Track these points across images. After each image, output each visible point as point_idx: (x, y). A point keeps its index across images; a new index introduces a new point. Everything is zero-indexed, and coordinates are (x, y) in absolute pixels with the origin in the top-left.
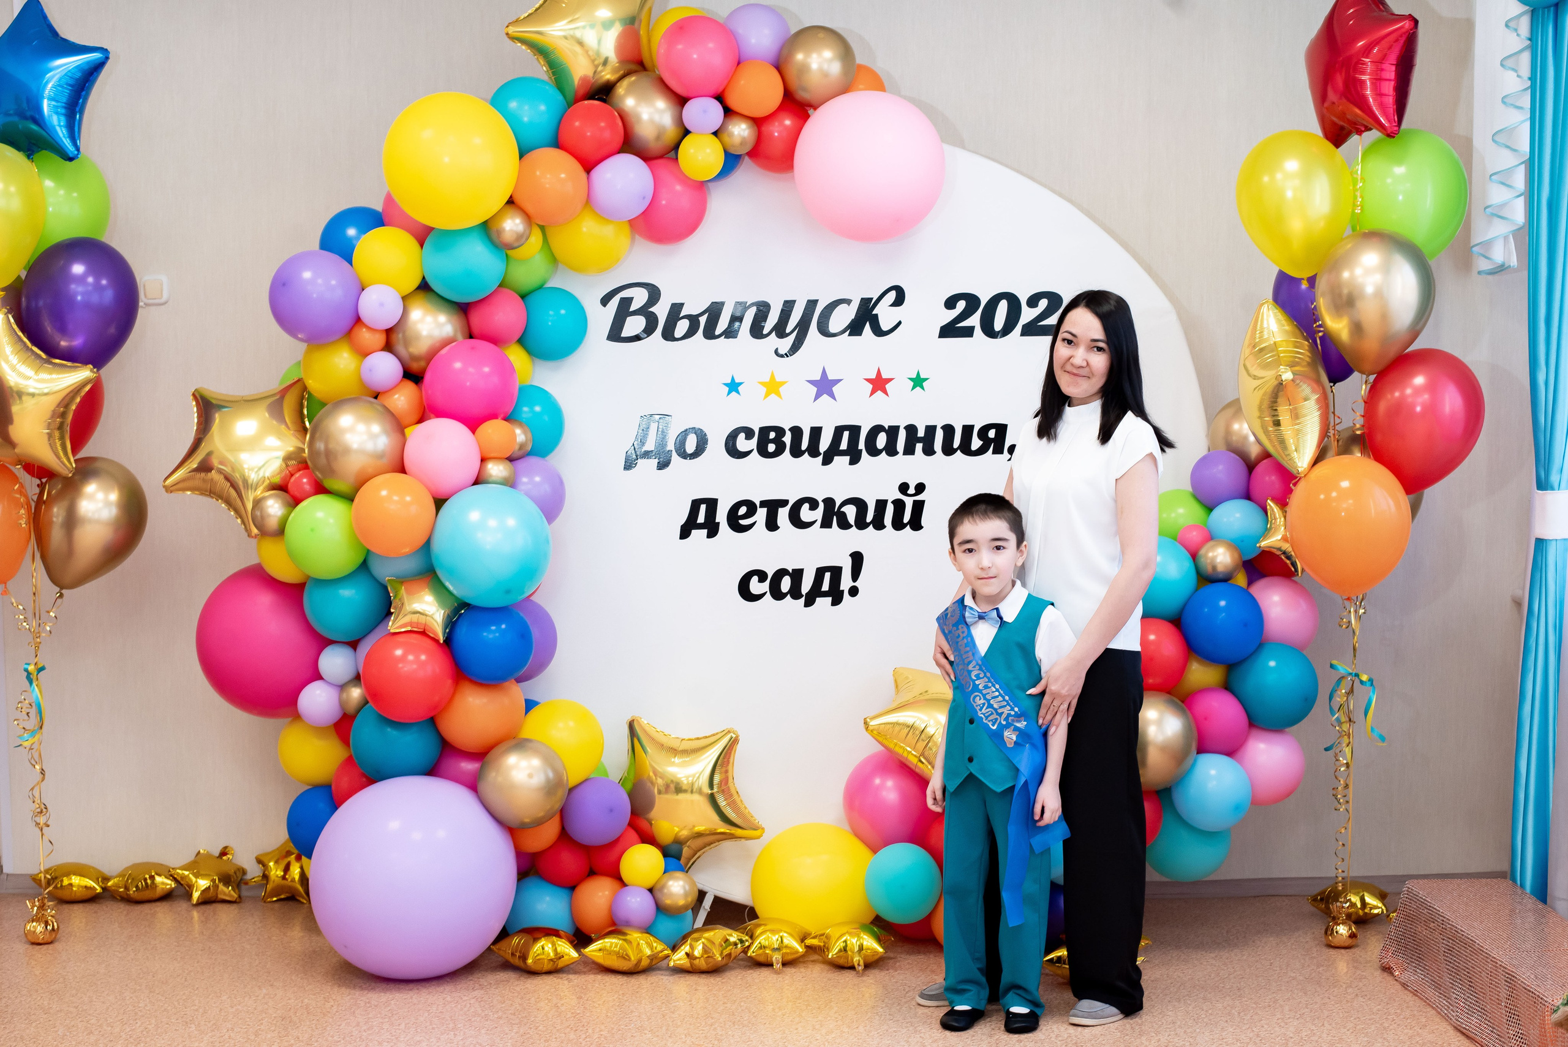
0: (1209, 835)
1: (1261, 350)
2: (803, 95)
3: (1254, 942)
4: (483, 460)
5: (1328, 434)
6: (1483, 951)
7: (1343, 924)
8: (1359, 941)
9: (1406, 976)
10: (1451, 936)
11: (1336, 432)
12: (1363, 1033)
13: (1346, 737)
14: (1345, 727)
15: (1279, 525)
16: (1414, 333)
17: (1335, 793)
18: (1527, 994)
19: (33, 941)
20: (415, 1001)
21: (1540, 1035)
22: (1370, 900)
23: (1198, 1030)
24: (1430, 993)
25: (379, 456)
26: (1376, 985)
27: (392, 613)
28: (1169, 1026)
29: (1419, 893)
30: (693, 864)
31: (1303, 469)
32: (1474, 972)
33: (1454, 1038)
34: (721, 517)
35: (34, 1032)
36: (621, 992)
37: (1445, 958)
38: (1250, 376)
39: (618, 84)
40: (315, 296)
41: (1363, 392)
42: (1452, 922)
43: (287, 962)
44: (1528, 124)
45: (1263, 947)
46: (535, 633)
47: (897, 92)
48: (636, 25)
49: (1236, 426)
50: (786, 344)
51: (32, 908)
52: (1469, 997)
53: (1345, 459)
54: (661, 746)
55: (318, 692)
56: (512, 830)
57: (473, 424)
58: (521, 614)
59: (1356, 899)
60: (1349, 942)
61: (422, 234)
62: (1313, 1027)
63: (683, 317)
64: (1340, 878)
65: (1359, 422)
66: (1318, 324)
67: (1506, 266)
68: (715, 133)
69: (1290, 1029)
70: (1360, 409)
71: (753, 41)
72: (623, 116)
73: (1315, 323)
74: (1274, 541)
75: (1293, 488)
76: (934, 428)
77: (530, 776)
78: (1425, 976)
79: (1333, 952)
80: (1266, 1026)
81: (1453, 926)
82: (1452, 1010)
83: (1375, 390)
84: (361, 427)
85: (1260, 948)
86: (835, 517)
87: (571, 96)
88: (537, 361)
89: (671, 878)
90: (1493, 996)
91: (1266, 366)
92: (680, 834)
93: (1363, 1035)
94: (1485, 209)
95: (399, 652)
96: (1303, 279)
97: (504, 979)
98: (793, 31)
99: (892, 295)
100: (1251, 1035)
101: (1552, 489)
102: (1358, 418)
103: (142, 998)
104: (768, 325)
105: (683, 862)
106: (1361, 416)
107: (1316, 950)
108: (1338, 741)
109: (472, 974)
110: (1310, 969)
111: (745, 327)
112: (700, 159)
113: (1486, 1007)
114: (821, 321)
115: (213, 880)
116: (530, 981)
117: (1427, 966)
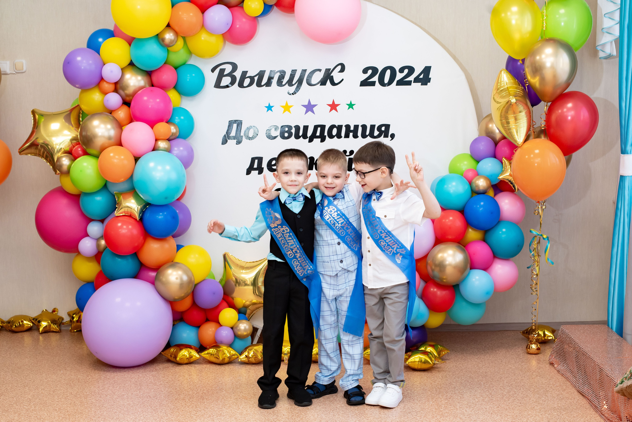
0: (476, 305)
1: (501, 90)
3: (496, 351)
4: (156, 140)
5: (530, 129)
6: (590, 358)
7: (534, 344)
8: (541, 351)
9: (560, 367)
10: (578, 350)
11: (534, 128)
12: (537, 393)
13: (536, 262)
14: (536, 258)
15: (508, 169)
16: (568, 84)
17: (531, 287)
18: (607, 378)
20: (126, 376)
21: (612, 396)
22: (547, 333)
23: (465, 391)
24: (569, 374)
25: (110, 138)
26: (546, 371)
27: (117, 207)
29: (566, 331)
30: (252, 317)
31: (520, 143)
32: (586, 367)
33: (577, 396)
34: (264, 165)
37: (576, 360)
38: (496, 102)
40: (83, 68)
41: (545, 110)
42: (579, 344)
45: (499, 353)
46: (181, 216)
49: (490, 125)
50: (293, 89)
52: (584, 378)
53: (538, 140)
54: (237, 265)
55: (87, 242)
56: (171, 303)
57: (152, 124)
58: (174, 208)
59: (541, 333)
60: (537, 351)
61: (130, 41)
62: (516, 390)
63: (248, 77)
64: (534, 324)
65: (543, 124)
66: (526, 80)
67: (611, 55)
69: (505, 391)
70: (544, 117)
73: (525, 79)
74: (506, 175)
75: (515, 152)
76: (358, 126)
77: (177, 278)
78: (567, 367)
79: (530, 356)
80: (495, 390)
81: (579, 346)
82: (577, 383)
83: (550, 110)
84: (102, 126)
86: (314, 165)
88: (183, 97)
89: (240, 323)
92: (246, 303)
93: (537, 394)
94: (602, 29)
95: (119, 224)
96: (520, 60)
97: (167, 367)
99: (339, 68)
100: (488, 394)
101: (628, 154)
102: (543, 122)
103: (8, 375)
104: (285, 80)
105: (247, 315)
106: (544, 121)
107: (522, 355)
108: (533, 264)
109: (153, 364)
110: (518, 363)
111: (275, 81)
112: (253, 6)
113: (591, 382)
114: (308, 79)
115: (48, 322)
116: (178, 367)
117: (568, 363)
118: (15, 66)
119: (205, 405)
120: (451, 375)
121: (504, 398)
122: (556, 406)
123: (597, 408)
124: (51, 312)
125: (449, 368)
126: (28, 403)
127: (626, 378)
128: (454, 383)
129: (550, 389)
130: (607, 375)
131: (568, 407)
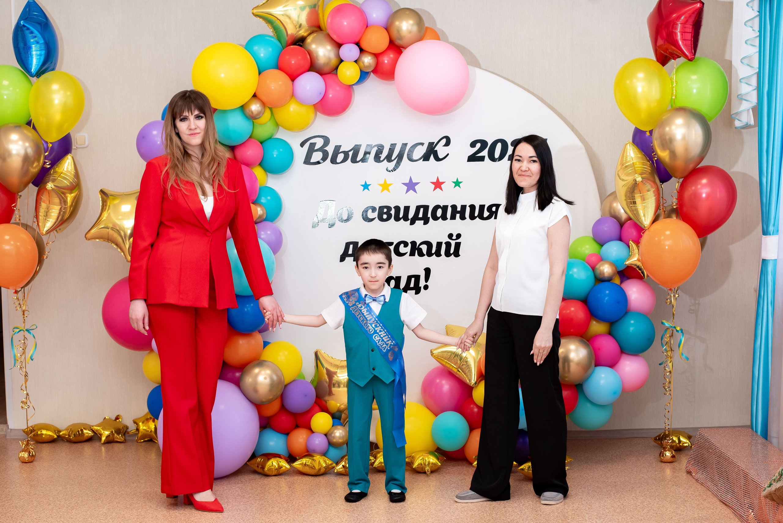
0: (602, 407)
1: (626, 166)
2: (398, 42)
3: (624, 460)
5: (660, 208)
6: (733, 463)
7: (668, 450)
8: (676, 459)
9: (699, 476)
10: (719, 455)
11: (664, 207)
13: (669, 358)
14: (669, 353)
15: (636, 253)
16: (701, 158)
17: (664, 386)
18: (753, 483)
19: (23, 461)
21: (759, 503)
22: (682, 439)
23: (593, 502)
24: (709, 484)
26: (683, 480)
28: (579, 500)
29: (705, 435)
31: (647, 225)
32: (729, 473)
33: (719, 505)
35: (22, 504)
36: (310, 485)
37: (716, 466)
38: (621, 179)
39: (308, 37)
40: (159, 143)
41: (676, 187)
42: (720, 448)
43: (147, 471)
44: (757, 54)
45: (629, 462)
47: (446, 40)
48: (317, 9)
49: (615, 205)
50: (392, 165)
51: (23, 445)
52: (727, 485)
53: (668, 220)
54: (331, 364)
56: (258, 406)
59: (675, 439)
60: (672, 459)
62: (650, 501)
63: (341, 152)
64: (667, 428)
65: (675, 201)
66: (654, 153)
67: (749, 124)
68: (356, 61)
69: (639, 501)
70: (675, 195)
71: (374, 16)
72: (310, 53)
73: (653, 153)
74: (634, 260)
75: (642, 235)
76: (466, 206)
77: (265, 378)
78: (707, 475)
79: (663, 464)
80: (627, 500)
81: (720, 450)
82: (719, 492)
83: (683, 187)
85: (627, 463)
86: (416, 251)
87: (284, 43)
88: (269, 174)
89: (336, 429)
90: (738, 485)
91: (628, 174)
92: (340, 407)
93: (674, 504)
94: (738, 96)
96: (647, 131)
97: (254, 479)
98: (394, 10)
99: (444, 141)
100: (619, 504)
101: (770, 235)
102: (674, 200)
103: (75, 488)
104: (383, 156)
105: (342, 421)
106: (676, 199)
107: (654, 463)
108: (666, 360)
109: (238, 476)
110: (651, 472)
111: (371, 157)
112: (348, 74)
113: (734, 490)
114: (409, 154)
115: (112, 432)
116: (266, 479)
117: (708, 470)
118: (76, 140)
119: (303, 518)
120: (576, 485)
121: (638, 508)
122: (696, 516)
123: (742, 518)
124: (114, 419)
125: (573, 478)
126: (105, 517)
127: (775, 480)
128: (580, 494)
129: (688, 499)
130: (752, 480)
131: (710, 518)
